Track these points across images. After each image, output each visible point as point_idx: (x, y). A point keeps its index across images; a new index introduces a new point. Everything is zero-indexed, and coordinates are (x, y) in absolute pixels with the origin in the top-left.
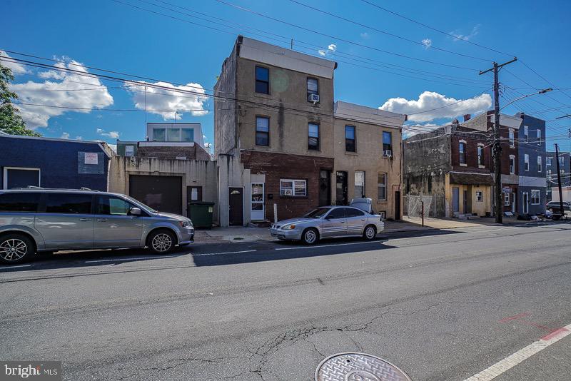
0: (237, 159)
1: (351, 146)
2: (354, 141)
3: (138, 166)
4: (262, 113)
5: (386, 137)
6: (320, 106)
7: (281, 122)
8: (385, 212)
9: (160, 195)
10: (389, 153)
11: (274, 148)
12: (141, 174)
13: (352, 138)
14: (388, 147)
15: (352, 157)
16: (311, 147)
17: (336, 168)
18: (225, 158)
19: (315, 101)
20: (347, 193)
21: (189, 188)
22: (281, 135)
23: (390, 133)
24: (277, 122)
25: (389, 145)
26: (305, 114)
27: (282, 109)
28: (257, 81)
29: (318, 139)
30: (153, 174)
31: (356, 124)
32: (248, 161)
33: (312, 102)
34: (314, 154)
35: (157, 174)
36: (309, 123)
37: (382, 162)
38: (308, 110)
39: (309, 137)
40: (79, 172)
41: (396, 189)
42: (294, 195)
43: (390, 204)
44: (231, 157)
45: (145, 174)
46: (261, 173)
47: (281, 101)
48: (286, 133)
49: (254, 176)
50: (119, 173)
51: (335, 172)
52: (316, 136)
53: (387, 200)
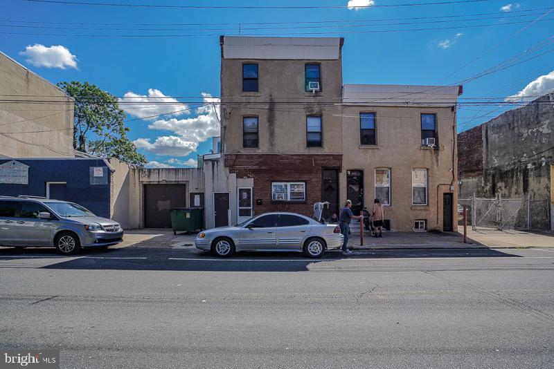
0: (222, 164)
1: (368, 138)
2: (374, 131)
3: (149, 176)
4: (249, 112)
5: (429, 120)
6: (322, 94)
7: (271, 120)
8: (426, 220)
9: (169, 202)
10: (431, 142)
11: (263, 149)
12: (152, 183)
13: (372, 127)
14: (430, 133)
15: (371, 151)
16: (310, 144)
17: (346, 166)
18: (211, 163)
19: (314, 89)
20: (362, 196)
21: (192, 195)
22: (272, 134)
23: (435, 115)
24: (266, 120)
25: (434, 131)
26: (302, 106)
27: (272, 104)
28: (244, 79)
29: (321, 133)
30: (161, 183)
31: (375, 110)
32: (233, 164)
33: (312, 91)
34: (314, 151)
35: (164, 183)
36: (308, 116)
37: (420, 154)
38: (306, 101)
39: (307, 132)
40: (91, 183)
41: (445, 189)
42: (289, 200)
43: (433, 209)
44: (215, 163)
45: (155, 183)
46: (249, 177)
47: (271, 96)
48: (277, 131)
49: (240, 180)
50: (135, 184)
51: (344, 171)
52: (318, 130)
53: (428, 205)
